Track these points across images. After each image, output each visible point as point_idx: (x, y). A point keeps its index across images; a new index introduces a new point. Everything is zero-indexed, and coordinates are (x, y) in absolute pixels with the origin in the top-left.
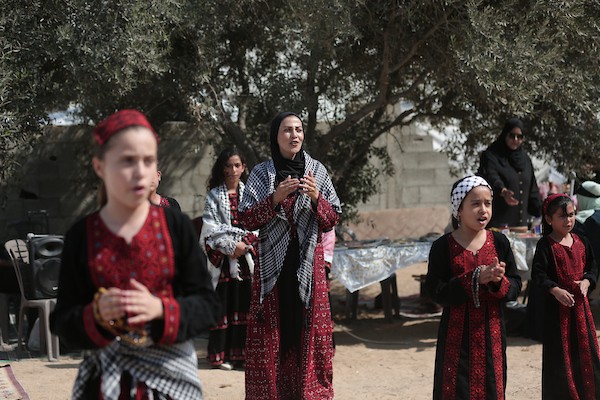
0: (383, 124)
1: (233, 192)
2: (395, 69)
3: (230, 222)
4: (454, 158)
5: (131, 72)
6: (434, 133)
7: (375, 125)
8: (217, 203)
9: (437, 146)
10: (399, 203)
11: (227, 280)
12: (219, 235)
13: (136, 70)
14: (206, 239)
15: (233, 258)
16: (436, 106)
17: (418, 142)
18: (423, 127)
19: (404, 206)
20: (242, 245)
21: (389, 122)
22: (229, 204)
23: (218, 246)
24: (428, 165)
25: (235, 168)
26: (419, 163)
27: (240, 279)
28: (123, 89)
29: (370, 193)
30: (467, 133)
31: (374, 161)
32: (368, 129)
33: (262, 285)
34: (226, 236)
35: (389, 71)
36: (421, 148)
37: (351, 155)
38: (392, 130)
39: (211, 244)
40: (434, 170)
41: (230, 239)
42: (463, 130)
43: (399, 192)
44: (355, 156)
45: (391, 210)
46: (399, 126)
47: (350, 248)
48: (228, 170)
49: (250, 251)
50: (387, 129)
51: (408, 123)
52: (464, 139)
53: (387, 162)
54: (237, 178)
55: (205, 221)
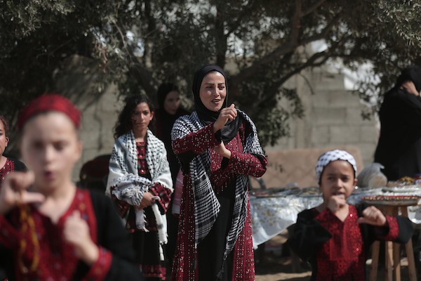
0: (294, 65)
1: (141, 140)
2: (308, 12)
3: (137, 171)
4: (367, 99)
5: (34, 12)
6: (347, 71)
7: (285, 66)
8: (124, 151)
9: (349, 85)
10: (308, 143)
11: (133, 231)
12: (126, 185)
13: (40, 9)
14: (112, 189)
15: (140, 209)
16: (349, 45)
17: (330, 80)
18: (335, 65)
19: (313, 145)
20: (149, 196)
21: (300, 64)
22: (136, 153)
23: (124, 196)
24: (339, 104)
25: (143, 116)
26: (330, 101)
27: (146, 230)
28: (26, 29)
29: (279, 136)
30: (381, 75)
31: (283, 103)
32: (278, 69)
33: (197, 230)
34: (133, 186)
35: (302, 15)
36: (332, 85)
37: (260, 97)
38: (303, 72)
39: (117, 194)
40: (345, 109)
41: (137, 189)
42: (376, 71)
43: (309, 131)
44: (264, 98)
45: (300, 150)
46: (310, 68)
47: (258, 198)
48: (135, 118)
49: (157, 202)
50: (298, 71)
51: (319, 65)
52: (377, 80)
53: (296, 103)
54: (145, 127)
55: (111, 170)
